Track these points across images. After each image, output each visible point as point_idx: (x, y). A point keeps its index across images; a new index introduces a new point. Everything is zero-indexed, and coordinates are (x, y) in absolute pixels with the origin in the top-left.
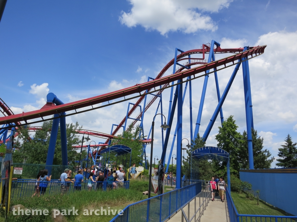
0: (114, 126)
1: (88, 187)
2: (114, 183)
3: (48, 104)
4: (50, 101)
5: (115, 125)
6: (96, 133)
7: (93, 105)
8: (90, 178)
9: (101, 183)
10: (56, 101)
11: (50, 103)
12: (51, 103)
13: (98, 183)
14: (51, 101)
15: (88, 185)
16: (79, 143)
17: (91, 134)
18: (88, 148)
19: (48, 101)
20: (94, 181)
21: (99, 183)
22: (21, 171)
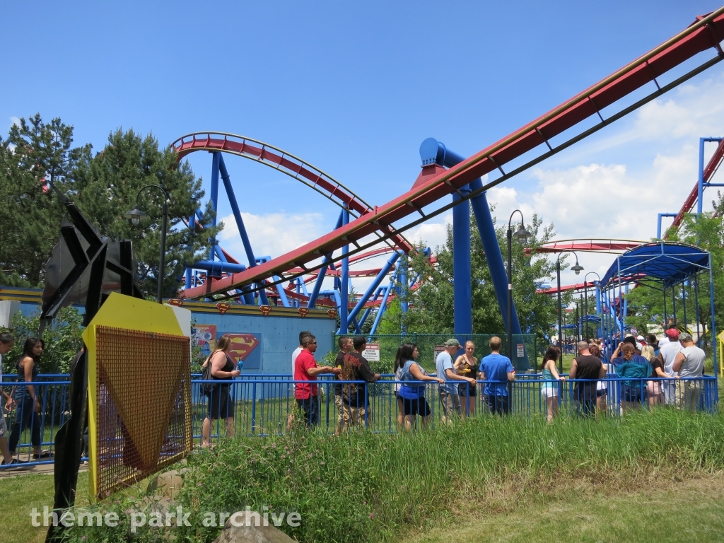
0: (663, 217)
1: (543, 399)
2: (650, 383)
3: (427, 170)
4: (429, 161)
5: (667, 215)
6: (608, 242)
7: (549, 141)
8: (546, 366)
9: (587, 383)
10: (444, 158)
11: (431, 166)
12: (433, 167)
13: (576, 382)
14: (432, 161)
15: (543, 390)
16: (549, 272)
17: (594, 247)
18: (594, 288)
19: (426, 162)
20: (558, 378)
21: (581, 383)
22: (377, 352)
